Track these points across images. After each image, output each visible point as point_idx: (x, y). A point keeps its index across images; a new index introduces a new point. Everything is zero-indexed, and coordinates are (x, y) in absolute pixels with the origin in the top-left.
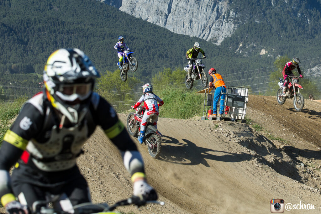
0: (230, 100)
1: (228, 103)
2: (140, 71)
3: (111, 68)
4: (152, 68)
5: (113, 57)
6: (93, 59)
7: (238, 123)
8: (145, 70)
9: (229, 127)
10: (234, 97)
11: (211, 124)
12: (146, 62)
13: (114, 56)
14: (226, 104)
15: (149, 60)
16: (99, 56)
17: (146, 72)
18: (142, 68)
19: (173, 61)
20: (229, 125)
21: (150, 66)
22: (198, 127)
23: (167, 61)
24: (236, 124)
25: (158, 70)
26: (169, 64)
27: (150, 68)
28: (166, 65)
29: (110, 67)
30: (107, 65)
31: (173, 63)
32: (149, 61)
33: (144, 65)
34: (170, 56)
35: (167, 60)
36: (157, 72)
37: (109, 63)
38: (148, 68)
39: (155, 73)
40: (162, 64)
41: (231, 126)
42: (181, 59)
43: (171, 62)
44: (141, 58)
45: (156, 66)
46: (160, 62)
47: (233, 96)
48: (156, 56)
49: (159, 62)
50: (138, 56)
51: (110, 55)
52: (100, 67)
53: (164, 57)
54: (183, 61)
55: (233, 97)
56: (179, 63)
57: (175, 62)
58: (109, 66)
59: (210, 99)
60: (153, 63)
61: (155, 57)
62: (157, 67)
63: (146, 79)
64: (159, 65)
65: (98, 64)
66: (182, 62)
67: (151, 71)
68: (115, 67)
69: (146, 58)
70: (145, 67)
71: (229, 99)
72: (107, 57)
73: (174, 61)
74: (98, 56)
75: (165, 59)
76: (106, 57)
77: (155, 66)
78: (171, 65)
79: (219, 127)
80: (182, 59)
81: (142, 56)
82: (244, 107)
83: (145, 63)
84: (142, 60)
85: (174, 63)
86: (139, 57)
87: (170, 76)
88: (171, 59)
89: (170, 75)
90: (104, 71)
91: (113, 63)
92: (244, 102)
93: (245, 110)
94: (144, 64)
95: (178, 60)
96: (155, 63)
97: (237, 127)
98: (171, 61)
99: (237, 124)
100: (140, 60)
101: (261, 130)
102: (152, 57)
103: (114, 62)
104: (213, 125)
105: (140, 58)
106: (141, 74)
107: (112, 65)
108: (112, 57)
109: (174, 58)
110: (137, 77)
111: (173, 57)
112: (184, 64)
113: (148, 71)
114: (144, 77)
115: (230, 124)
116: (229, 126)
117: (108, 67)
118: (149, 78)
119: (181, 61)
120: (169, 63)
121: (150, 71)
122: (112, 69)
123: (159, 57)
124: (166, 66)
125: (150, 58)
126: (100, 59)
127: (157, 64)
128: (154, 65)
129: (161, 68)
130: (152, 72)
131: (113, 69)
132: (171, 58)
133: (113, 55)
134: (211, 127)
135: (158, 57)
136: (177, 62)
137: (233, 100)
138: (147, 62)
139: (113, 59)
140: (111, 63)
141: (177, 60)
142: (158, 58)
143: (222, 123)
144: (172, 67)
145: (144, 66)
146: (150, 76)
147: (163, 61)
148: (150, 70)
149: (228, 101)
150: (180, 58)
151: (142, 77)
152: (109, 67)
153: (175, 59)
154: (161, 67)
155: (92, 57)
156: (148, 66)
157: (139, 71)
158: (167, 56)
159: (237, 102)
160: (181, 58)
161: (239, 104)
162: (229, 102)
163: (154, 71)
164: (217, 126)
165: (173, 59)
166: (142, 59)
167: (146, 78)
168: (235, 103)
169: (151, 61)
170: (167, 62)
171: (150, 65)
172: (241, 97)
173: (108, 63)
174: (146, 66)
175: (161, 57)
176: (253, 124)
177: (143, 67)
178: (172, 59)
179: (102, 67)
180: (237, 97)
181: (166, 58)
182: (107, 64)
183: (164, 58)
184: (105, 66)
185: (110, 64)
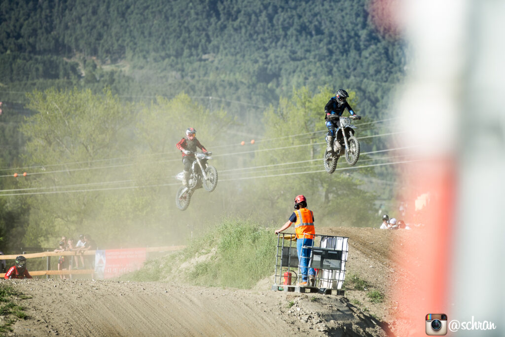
0: (317, 258)
1: (314, 263)
2: (251, 70)
3: (177, 63)
4: (283, 62)
5: (183, 35)
6: (131, 41)
7: (328, 297)
8: (266, 66)
9: (312, 305)
10: (324, 253)
11: (282, 300)
12: (266, 45)
13: (183, 32)
14: (311, 265)
15: (275, 40)
16: (146, 33)
17: (268, 71)
18: (256, 62)
19: (335, 42)
20: (312, 301)
21: (277, 57)
22: (260, 307)
23: (320, 43)
24: (325, 298)
25: (297, 67)
26: (324, 51)
27: (276, 63)
28: (317, 52)
29: (175, 59)
30: (167, 54)
31: (335, 48)
32: (274, 44)
33: (263, 54)
34: (326, 31)
35: (321, 41)
36: (294, 72)
37: (171, 49)
38: (271, 61)
39: (290, 74)
40: (308, 51)
41: (316, 303)
42: (357, 38)
43: (330, 47)
44: (255, 37)
45: (293, 56)
46: (303, 46)
47: (321, 251)
48: (292, 31)
49: (299, 47)
50: (246, 32)
51: (175, 30)
52: (148, 59)
53: (314, 33)
54: (361, 43)
55: (322, 253)
56: (349, 47)
57: (341, 46)
58: (172, 58)
59: (287, 254)
60: (284, 49)
61: (289, 33)
62: (294, 59)
63: (266, 91)
64: (300, 54)
65: (144, 53)
66: (359, 45)
67: (280, 69)
68: (188, 59)
69: (266, 35)
70: (265, 60)
71: (314, 255)
72: (166, 34)
73: (337, 43)
74: (143, 33)
75: (315, 37)
76: (164, 34)
77: (290, 56)
78: (331, 52)
79: (295, 305)
80: (359, 37)
81: (255, 32)
82: (340, 269)
83: (265, 49)
84: (257, 42)
85: (338, 47)
86: (248, 34)
87: (308, 107)
88: (330, 38)
89: (307, 104)
90: (159, 71)
91: (182, 49)
92: (341, 260)
93: (342, 274)
94: (261, 50)
95: (348, 41)
96: (289, 48)
97: (326, 304)
98: (330, 43)
99: (327, 299)
100: (252, 42)
101: (381, 302)
102: (281, 32)
103: (185, 48)
104: (285, 302)
105: (251, 35)
106: (254, 79)
107: (182, 55)
108: (181, 34)
109: (338, 36)
110: (245, 84)
111: (336, 33)
112: (364, 49)
113: (271, 70)
114: (262, 84)
115: (315, 300)
116: (312, 303)
117: (171, 60)
118: (274, 87)
119: (356, 42)
120: (325, 48)
121: (277, 69)
122: (179, 66)
123: (300, 32)
124: (317, 57)
125: (276, 36)
126: (149, 41)
127: (294, 52)
128: (288, 53)
129: (305, 61)
130: (283, 71)
131: (183, 64)
132: (331, 35)
133: (181, 31)
134: (282, 306)
135: (298, 33)
136: (346, 46)
137: (322, 258)
138: (269, 46)
139: (181, 39)
140: (177, 51)
141: (345, 40)
142: (297, 36)
143: (300, 298)
144: (334, 57)
145: (262, 57)
146: (278, 81)
147: (310, 42)
148: (277, 66)
149: (314, 260)
150: (352, 34)
151: (258, 86)
152: (173, 61)
153: (339, 38)
154: (305, 58)
155: (128, 34)
156: (272, 56)
157: (249, 69)
158: (319, 31)
159: (329, 260)
160: (356, 35)
161: (333, 264)
162: (316, 261)
163: (286, 70)
164: (292, 304)
165: (336, 38)
166: (257, 39)
167: (267, 88)
168: (325, 263)
169: (279, 43)
170: (321, 45)
171: (277, 54)
172: (336, 253)
173: (169, 50)
174: (267, 56)
175: (304, 33)
176: (368, 290)
177: (258, 58)
178: (333, 38)
179: (155, 60)
180: (329, 252)
181: (319, 37)
182: (168, 52)
183: (312, 36)
184: (163, 59)
185: (174, 53)
